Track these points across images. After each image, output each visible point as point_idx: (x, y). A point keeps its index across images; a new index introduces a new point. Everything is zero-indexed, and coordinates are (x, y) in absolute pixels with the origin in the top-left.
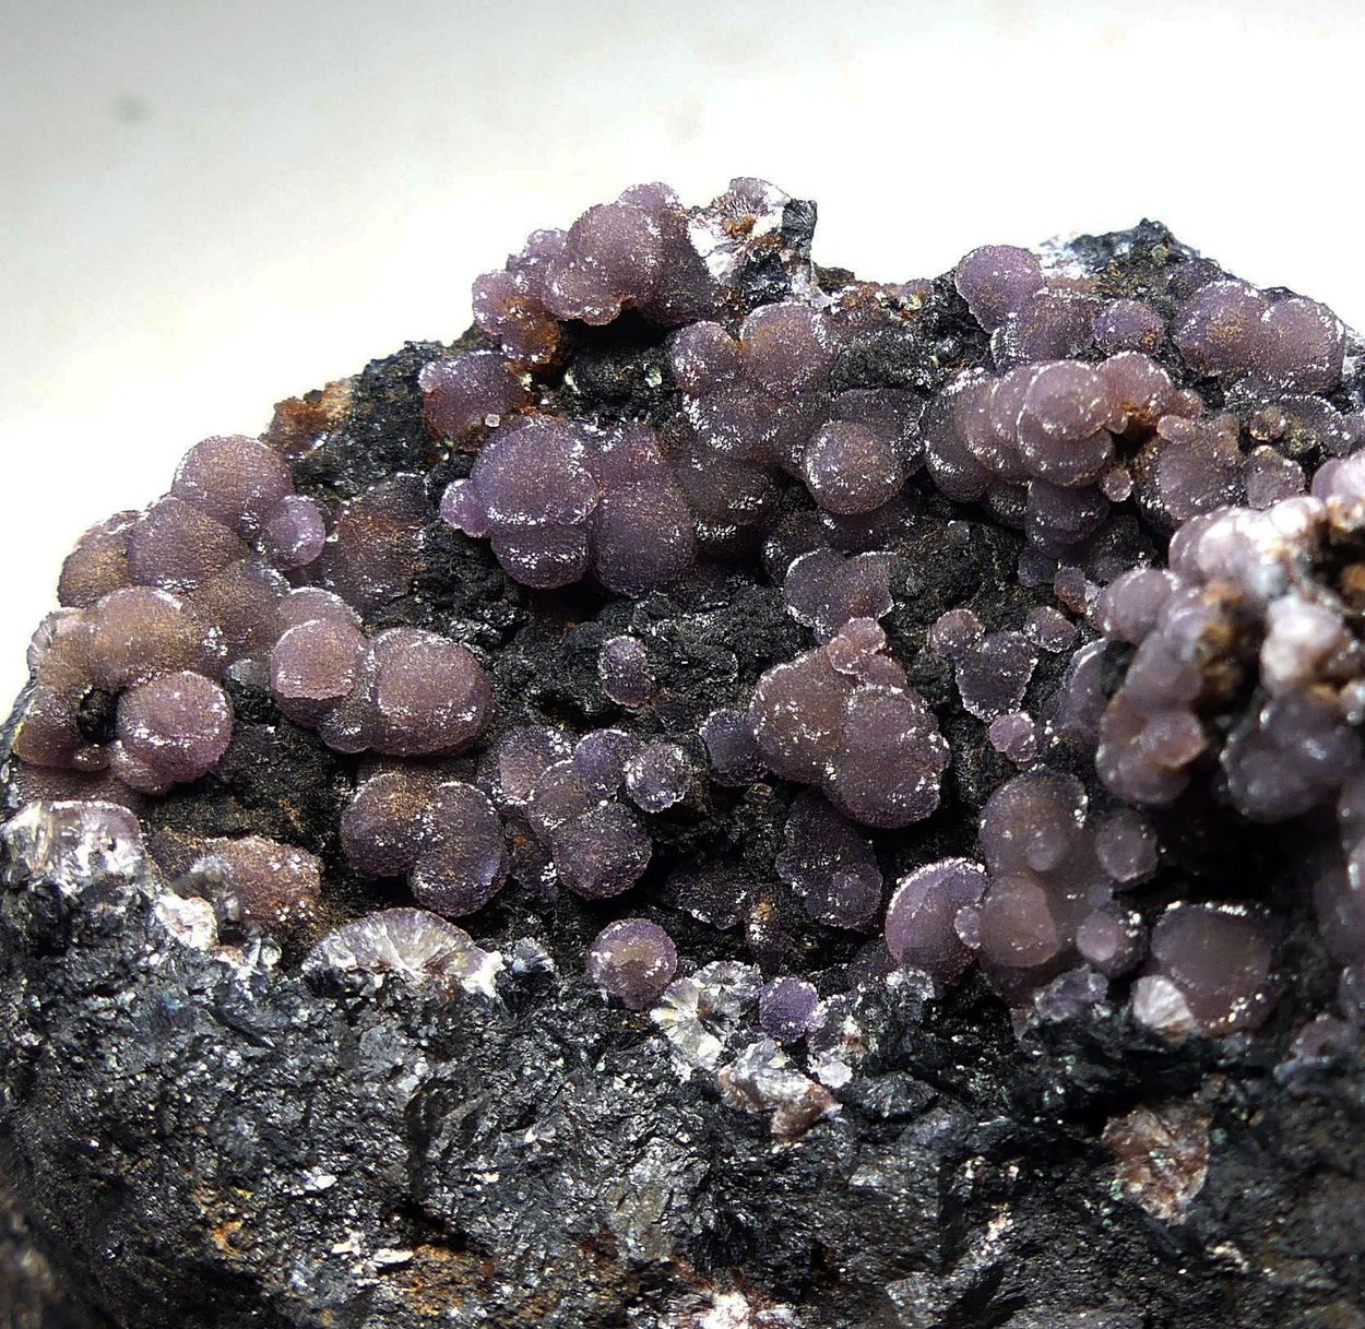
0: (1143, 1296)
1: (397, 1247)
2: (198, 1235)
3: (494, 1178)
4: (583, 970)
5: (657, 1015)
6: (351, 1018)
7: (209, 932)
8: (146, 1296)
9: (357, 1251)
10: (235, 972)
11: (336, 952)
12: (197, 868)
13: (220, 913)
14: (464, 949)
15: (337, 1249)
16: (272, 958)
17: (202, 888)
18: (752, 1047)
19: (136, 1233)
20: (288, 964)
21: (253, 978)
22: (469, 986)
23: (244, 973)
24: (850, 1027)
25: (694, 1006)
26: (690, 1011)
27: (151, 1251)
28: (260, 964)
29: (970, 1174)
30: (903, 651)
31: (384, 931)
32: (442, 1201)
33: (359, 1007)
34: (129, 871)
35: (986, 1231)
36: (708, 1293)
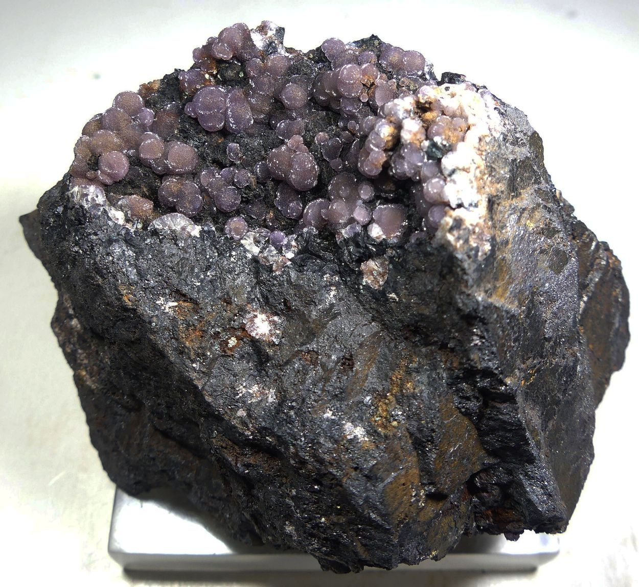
0: (371, 311)
1: (173, 301)
2: (121, 299)
3: (199, 284)
4: (223, 231)
5: (242, 242)
6: (161, 241)
7: (123, 220)
8: (107, 317)
9: (163, 303)
10: (130, 230)
11: (157, 224)
12: (119, 203)
13: (126, 215)
14: (191, 224)
15: (157, 302)
16: (140, 226)
17: (121, 208)
18: (268, 249)
19: (104, 299)
20: (145, 228)
21: (135, 232)
22: (192, 234)
23: (132, 230)
24: (293, 243)
25: (252, 239)
26: (251, 240)
27: (108, 304)
28: (137, 228)
29: (325, 279)
30: (308, 144)
31: (170, 219)
32: (185, 289)
33: (163, 239)
34: (102, 203)
35: (330, 295)
36: (256, 313)
